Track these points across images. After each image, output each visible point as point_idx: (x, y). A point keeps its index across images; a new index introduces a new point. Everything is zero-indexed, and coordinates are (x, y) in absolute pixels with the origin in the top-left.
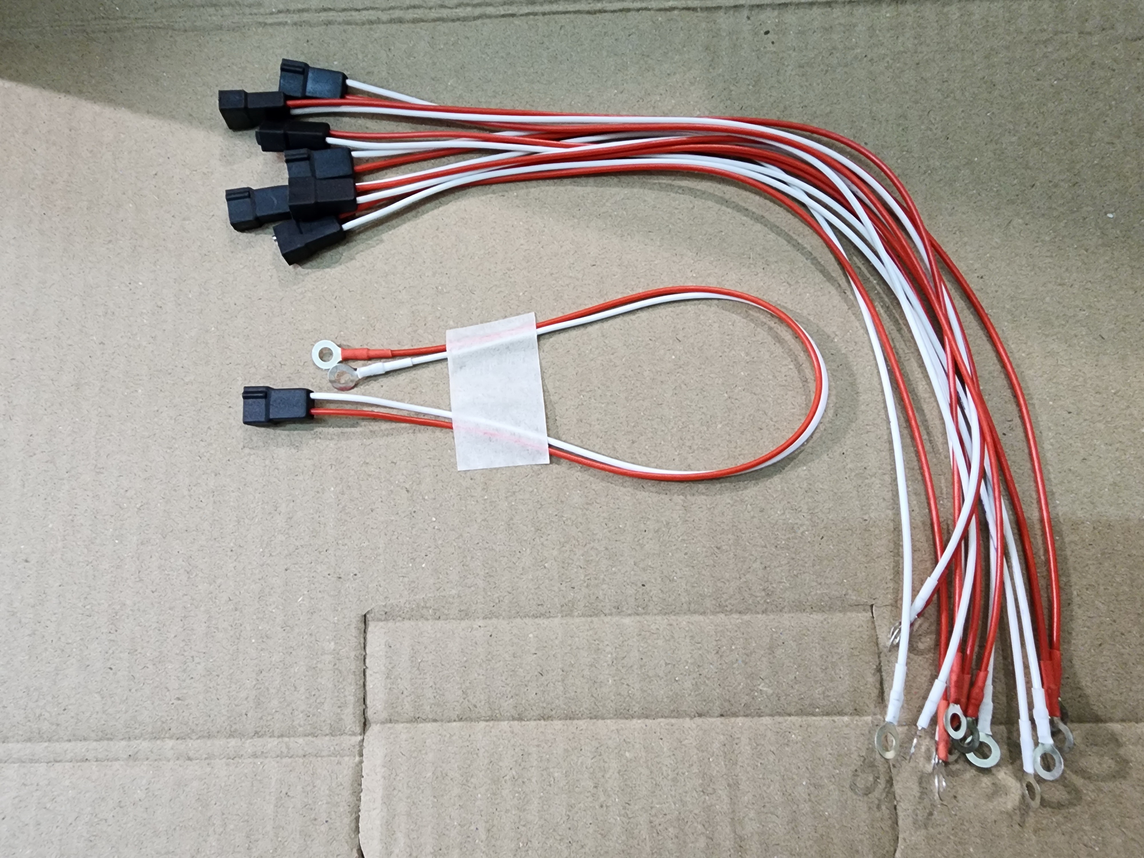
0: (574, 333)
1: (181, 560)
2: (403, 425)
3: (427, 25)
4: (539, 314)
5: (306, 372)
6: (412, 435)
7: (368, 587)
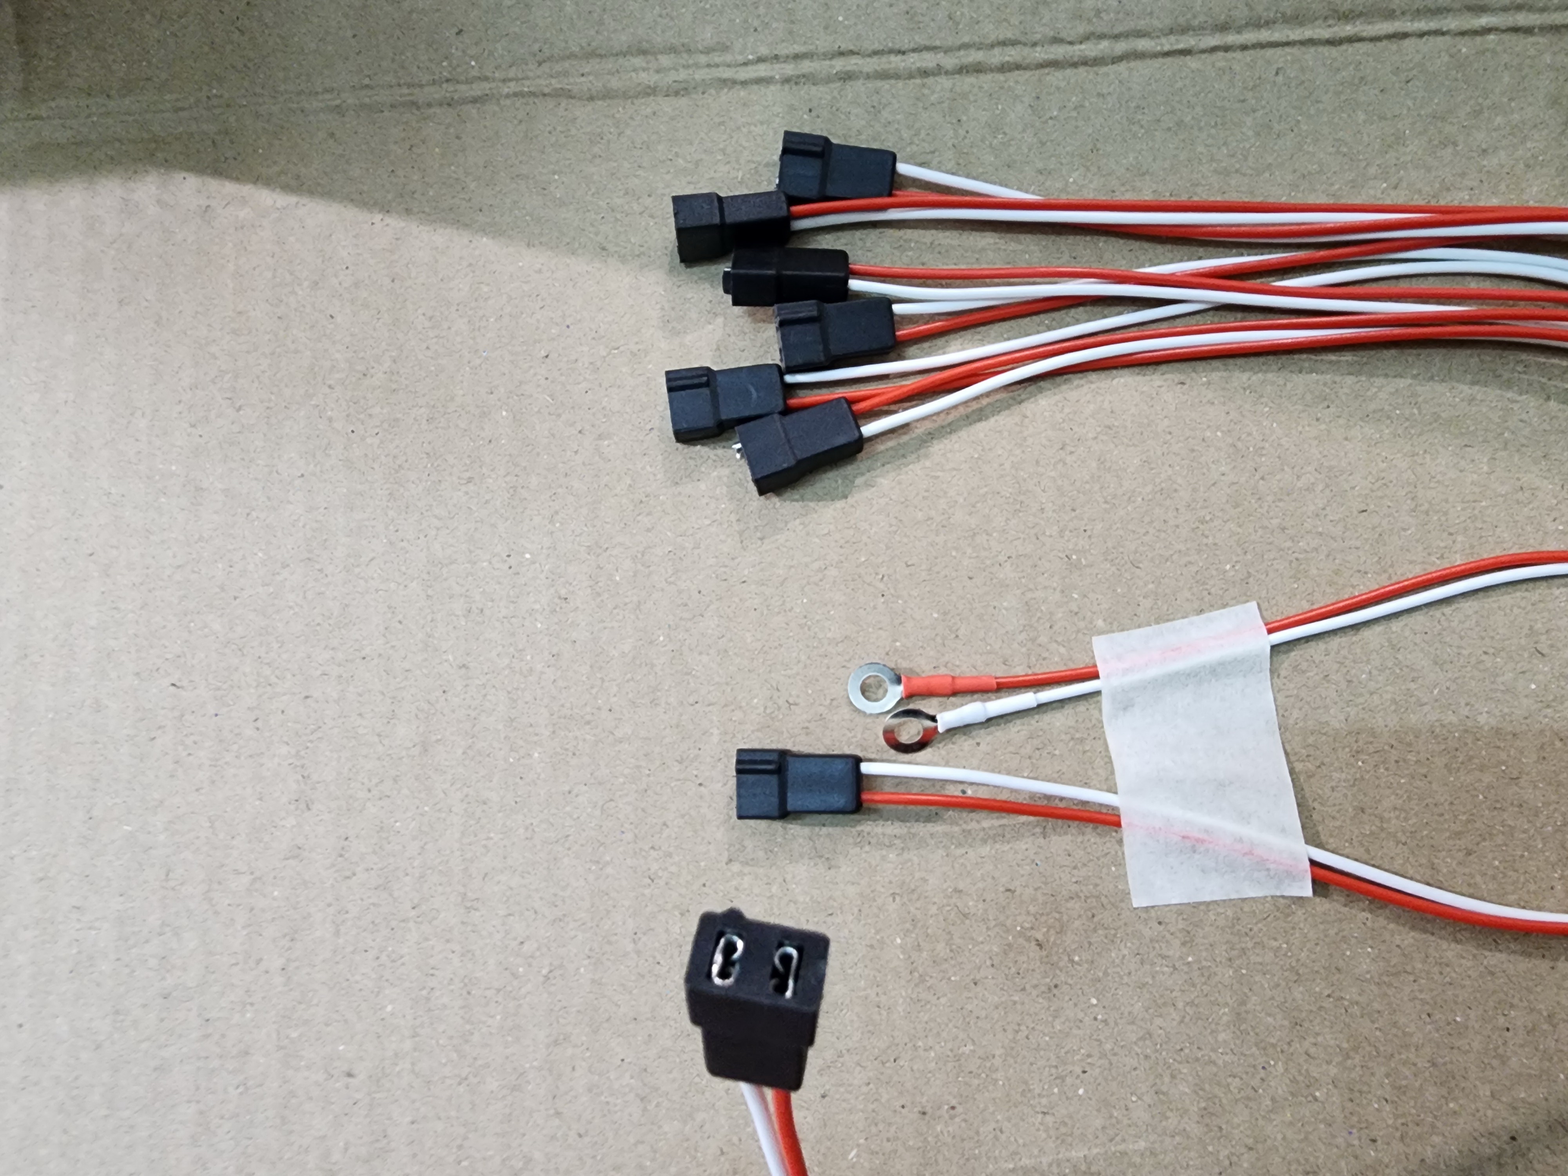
0: (1335, 642)
1: (627, 1075)
2: (1023, 818)
3: (1028, 74)
4: (1265, 605)
5: (836, 718)
6: (1041, 840)
7: (977, 1133)
